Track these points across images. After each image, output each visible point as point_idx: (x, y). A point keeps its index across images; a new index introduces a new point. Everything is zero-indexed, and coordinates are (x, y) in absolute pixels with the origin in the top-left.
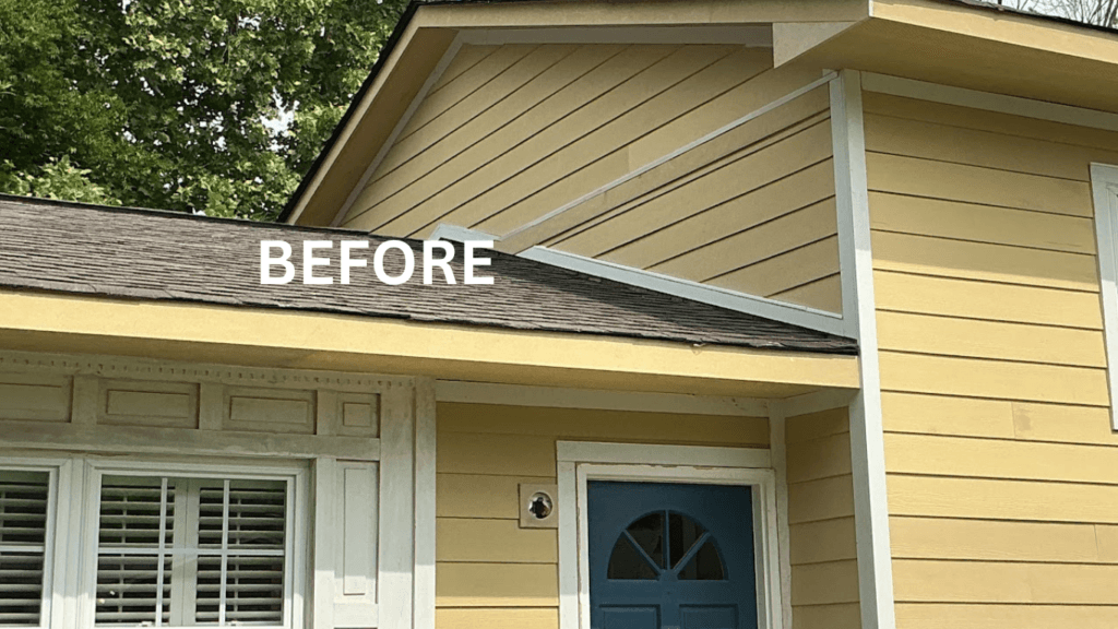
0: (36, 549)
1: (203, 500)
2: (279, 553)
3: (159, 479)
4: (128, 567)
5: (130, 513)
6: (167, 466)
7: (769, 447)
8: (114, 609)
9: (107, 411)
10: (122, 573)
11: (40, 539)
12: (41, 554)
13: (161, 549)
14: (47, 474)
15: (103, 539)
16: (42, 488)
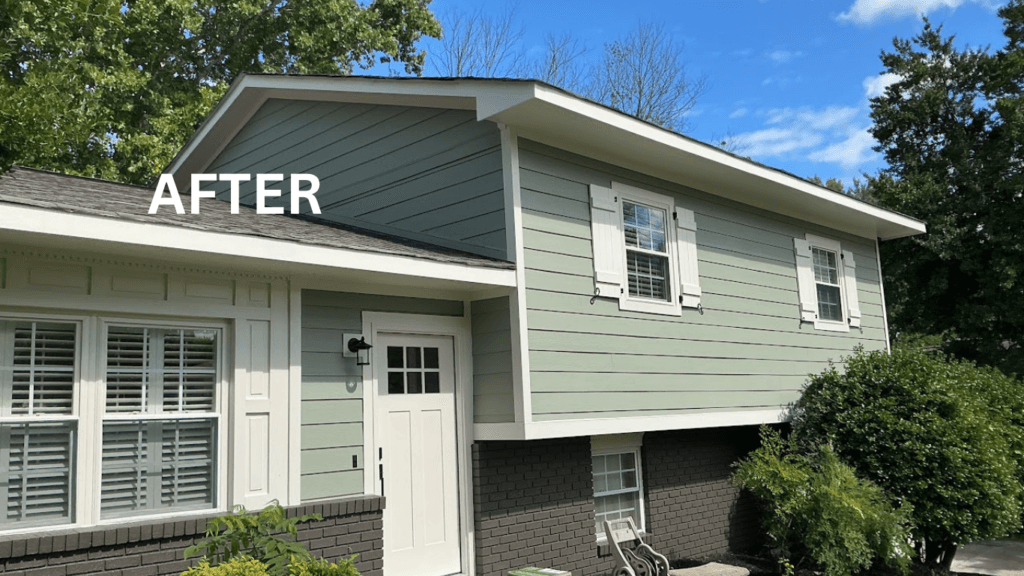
0: (69, 369)
1: (166, 341)
2: (213, 371)
3: (142, 329)
4: (122, 380)
5: (122, 348)
6: (149, 322)
7: (462, 315)
8: (114, 404)
9: (112, 289)
10: (118, 383)
11: (71, 363)
12: (72, 372)
13: (143, 370)
14: (75, 325)
15: (109, 364)
16: (71, 333)
